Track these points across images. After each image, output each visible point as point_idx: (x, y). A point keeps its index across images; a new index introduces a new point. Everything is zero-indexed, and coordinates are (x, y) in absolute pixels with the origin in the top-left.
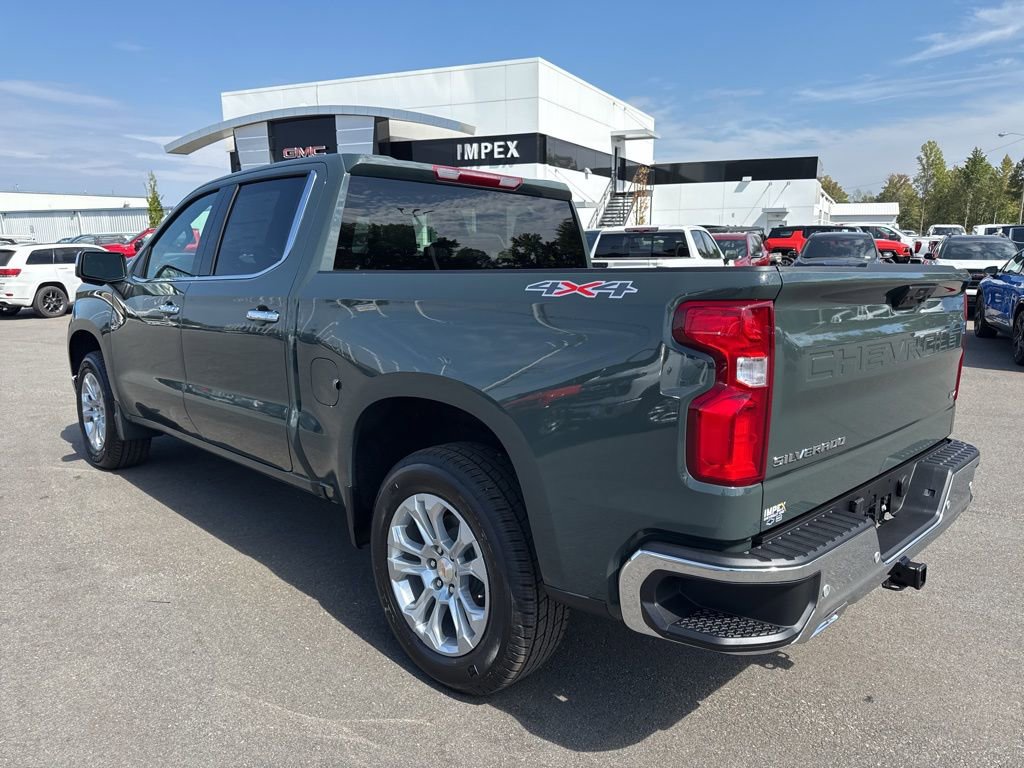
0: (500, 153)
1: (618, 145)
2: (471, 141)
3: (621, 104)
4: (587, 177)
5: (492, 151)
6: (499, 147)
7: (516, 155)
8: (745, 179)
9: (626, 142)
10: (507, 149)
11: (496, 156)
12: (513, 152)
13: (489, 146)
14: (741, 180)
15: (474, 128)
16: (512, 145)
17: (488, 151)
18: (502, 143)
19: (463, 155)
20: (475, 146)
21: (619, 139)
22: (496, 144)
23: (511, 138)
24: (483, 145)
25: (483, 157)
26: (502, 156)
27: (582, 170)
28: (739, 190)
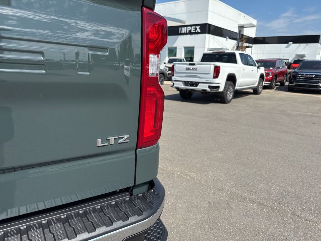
0: (194, 30)
1: (240, 29)
2: (184, 26)
3: (243, 14)
4: (227, 40)
5: (191, 30)
6: (194, 28)
7: (199, 31)
8: (290, 43)
9: (244, 29)
10: (196, 29)
11: (192, 31)
12: (198, 30)
13: (190, 28)
14: (288, 43)
15: (185, 22)
16: (198, 28)
17: (190, 30)
18: (194, 27)
19: (181, 31)
20: (185, 28)
21: (241, 27)
22: (193, 27)
23: (198, 25)
24: (188, 27)
25: (188, 32)
26: (194, 32)
27: (225, 37)
28: (287, 47)
